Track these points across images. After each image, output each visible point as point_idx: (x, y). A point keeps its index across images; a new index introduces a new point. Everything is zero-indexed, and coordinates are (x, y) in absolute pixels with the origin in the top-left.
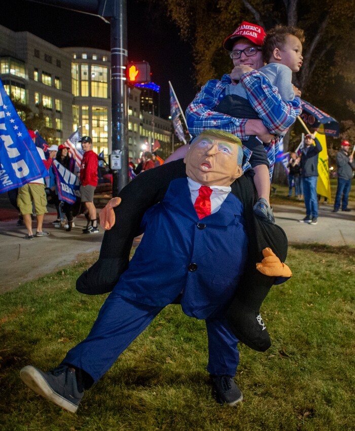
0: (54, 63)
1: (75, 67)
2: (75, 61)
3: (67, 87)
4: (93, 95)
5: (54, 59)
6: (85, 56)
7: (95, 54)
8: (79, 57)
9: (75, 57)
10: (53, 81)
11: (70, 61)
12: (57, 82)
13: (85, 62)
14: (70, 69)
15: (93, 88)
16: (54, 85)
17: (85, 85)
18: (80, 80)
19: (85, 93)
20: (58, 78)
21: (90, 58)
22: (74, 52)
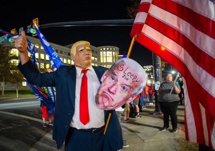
0: (95, 52)
1: (101, 53)
2: (101, 51)
3: (99, 60)
4: (107, 62)
5: (95, 51)
6: (104, 49)
7: (108, 47)
8: (103, 49)
9: (101, 49)
10: (95, 58)
11: (100, 51)
12: (96, 58)
13: (104, 51)
14: (100, 53)
15: (107, 59)
16: (95, 60)
17: (105, 58)
18: (103, 57)
19: (105, 61)
20: (96, 57)
21: (106, 49)
22: (101, 48)
